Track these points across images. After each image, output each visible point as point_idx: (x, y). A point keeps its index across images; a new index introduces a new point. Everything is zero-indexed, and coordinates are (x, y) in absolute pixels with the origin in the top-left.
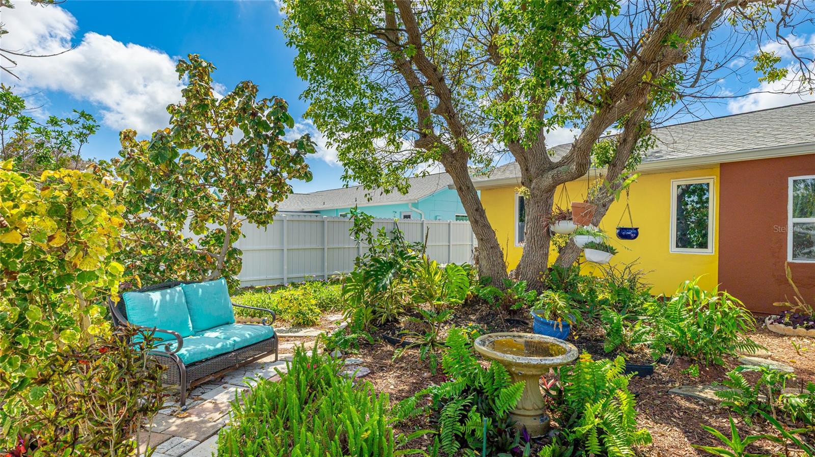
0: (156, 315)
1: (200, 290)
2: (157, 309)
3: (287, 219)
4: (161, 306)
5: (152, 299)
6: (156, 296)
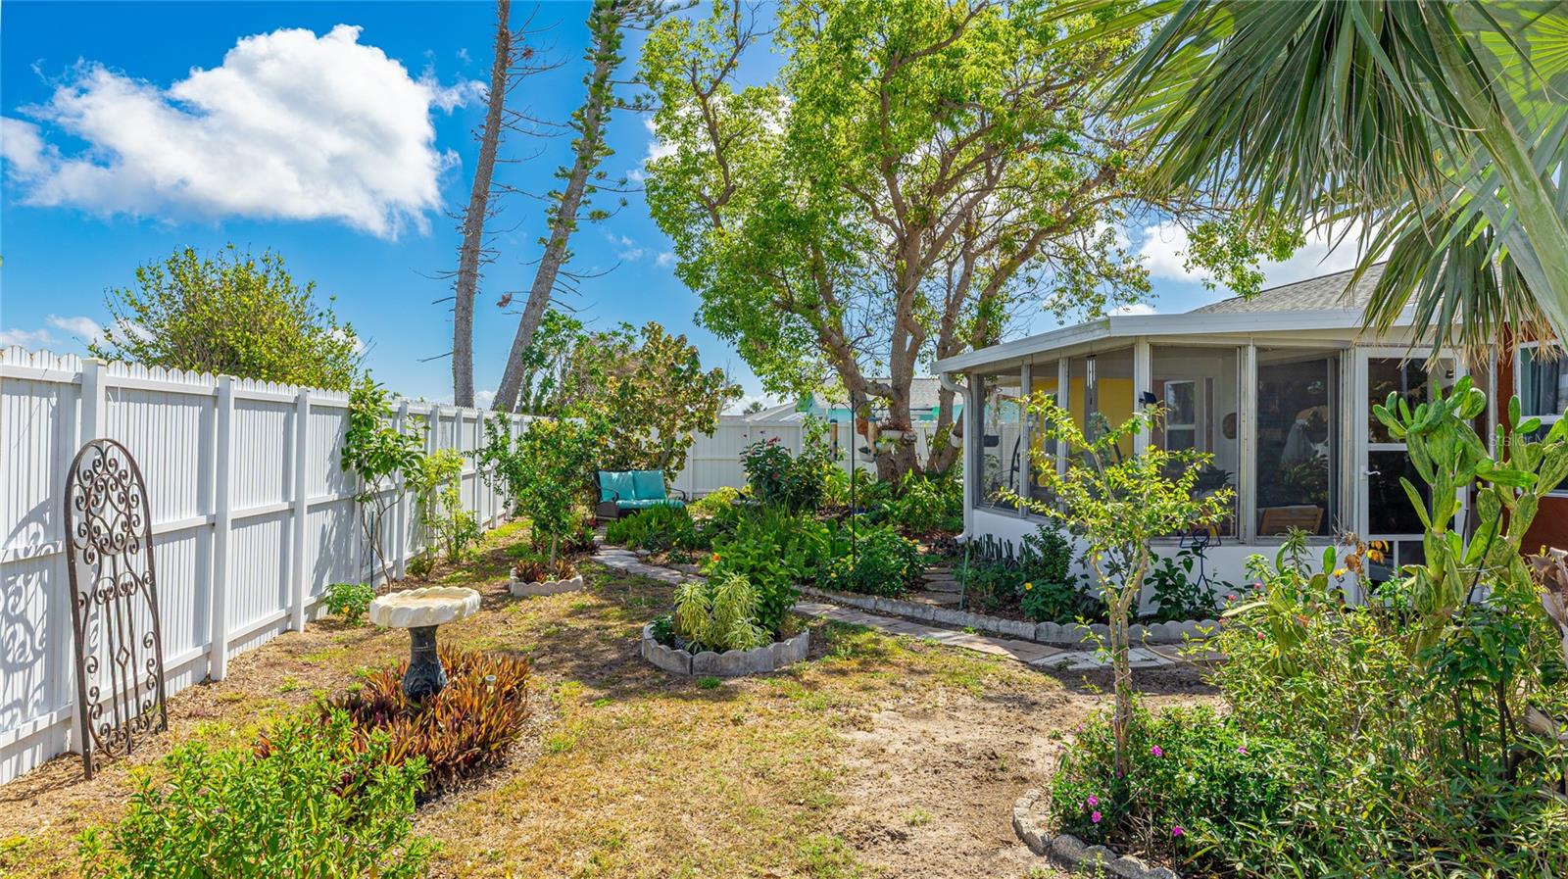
0: (613, 485)
1: (642, 475)
2: (614, 482)
4: (616, 481)
5: (612, 476)
6: (615, 475)
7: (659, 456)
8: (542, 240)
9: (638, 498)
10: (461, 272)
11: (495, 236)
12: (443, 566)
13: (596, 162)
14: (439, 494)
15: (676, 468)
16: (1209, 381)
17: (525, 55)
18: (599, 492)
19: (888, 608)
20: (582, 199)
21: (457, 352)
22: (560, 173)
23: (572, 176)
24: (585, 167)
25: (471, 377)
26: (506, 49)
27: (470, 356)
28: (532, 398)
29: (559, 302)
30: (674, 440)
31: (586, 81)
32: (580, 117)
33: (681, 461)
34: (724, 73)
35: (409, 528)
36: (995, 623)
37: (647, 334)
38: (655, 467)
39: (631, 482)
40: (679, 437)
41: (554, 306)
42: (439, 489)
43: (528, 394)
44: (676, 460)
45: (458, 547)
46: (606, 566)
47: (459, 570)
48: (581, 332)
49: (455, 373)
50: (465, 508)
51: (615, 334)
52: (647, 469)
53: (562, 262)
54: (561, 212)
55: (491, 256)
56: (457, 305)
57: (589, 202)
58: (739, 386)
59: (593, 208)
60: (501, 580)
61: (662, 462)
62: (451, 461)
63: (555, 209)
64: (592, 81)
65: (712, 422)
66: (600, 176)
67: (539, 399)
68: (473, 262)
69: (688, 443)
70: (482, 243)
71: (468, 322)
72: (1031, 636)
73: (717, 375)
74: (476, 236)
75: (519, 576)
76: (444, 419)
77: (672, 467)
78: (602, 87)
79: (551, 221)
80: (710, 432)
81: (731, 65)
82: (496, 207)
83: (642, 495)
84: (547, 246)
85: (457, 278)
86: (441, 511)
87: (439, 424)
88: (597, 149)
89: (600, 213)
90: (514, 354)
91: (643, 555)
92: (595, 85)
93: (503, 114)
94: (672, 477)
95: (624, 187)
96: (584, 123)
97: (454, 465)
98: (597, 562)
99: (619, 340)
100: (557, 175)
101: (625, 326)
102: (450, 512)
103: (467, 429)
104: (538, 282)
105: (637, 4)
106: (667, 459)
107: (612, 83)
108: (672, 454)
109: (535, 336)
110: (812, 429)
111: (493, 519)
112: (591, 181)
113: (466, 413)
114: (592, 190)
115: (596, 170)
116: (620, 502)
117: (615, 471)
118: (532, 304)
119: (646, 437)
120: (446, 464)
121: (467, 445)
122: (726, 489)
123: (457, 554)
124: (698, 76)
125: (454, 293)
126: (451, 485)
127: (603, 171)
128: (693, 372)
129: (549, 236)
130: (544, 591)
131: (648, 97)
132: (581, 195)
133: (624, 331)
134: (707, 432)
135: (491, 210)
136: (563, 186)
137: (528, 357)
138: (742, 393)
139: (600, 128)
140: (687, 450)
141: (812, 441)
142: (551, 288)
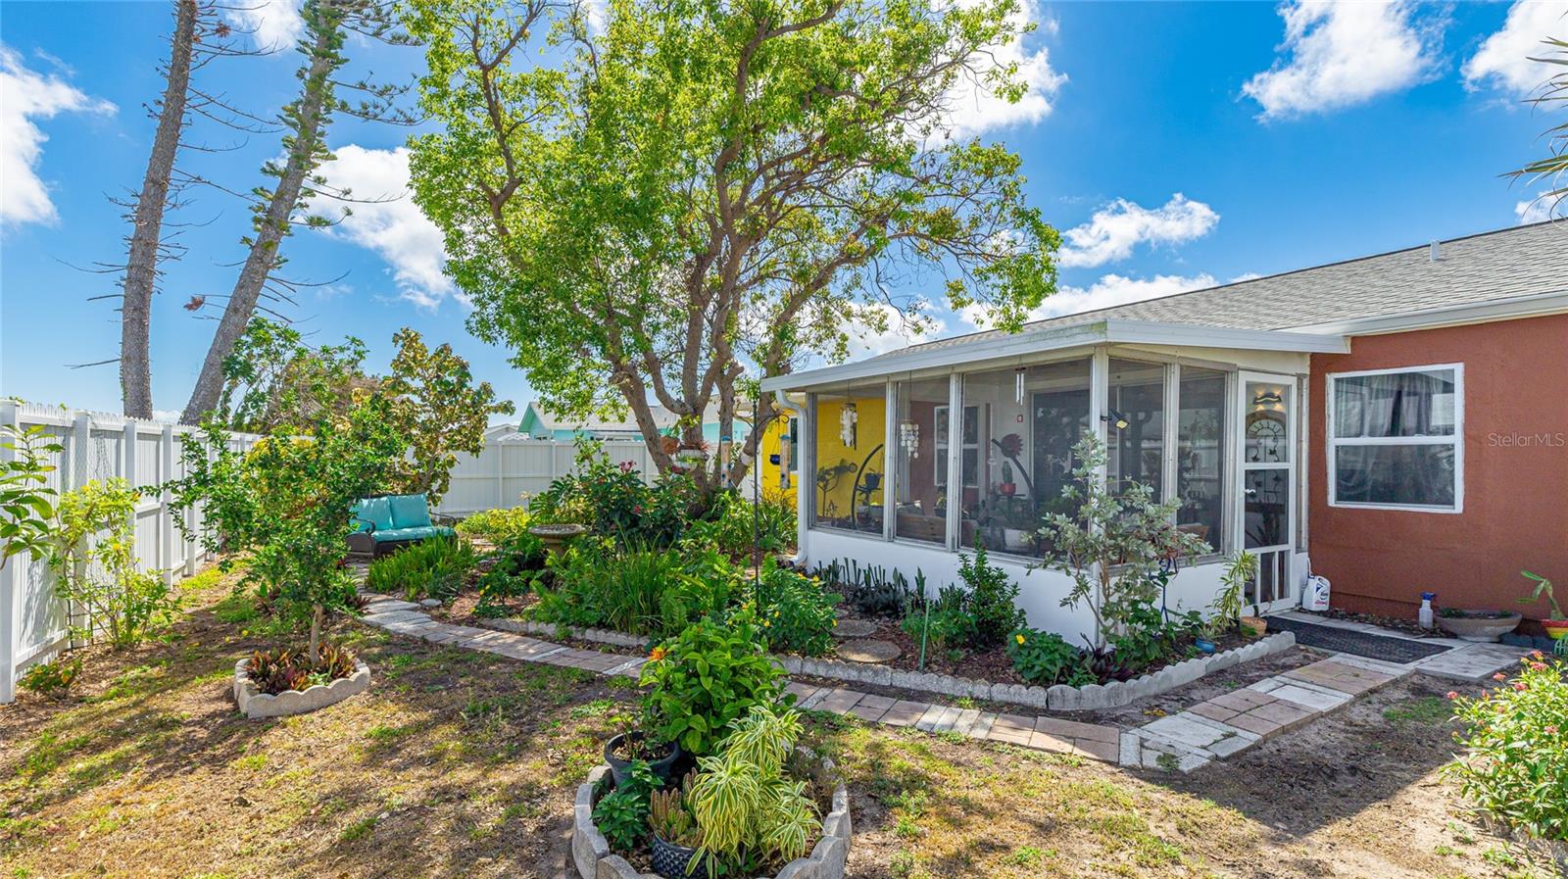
1: (401, 501)
7: (419, 478)
8: (246, 240)
9: (396, 527)
10: (130, 267)
11: (179, 229)
12: (102, 658)
13: (315, 166)
14: (92, 548)
15: (440, 490)
16: (988, 405)
17: (218, 31)
19: (822, 671)
20: (297, 201)
21: (126, 359)
22: (268, 169)
23: (285, 175)
24: (301, 167)
25: (148, 388)
26: (192, 21)
27: (146, 365)
28: (231, 415)
29: (268, 309)
30: (436, 460)
31: (300, 75)
32: (293, 112)
33: (445, 483)
34: (512, 43)
35: (28, 608)
36: (986, 689)
37: (401, 342)
38: (415, 490)
39: (386, 509)
40: (442, 457)
41: (261, 314)
42: (91, 540)
43: (225, 411)
44: (439, 482)
45: (131, 624)
46: (387, 632)
47: (135, 663)
48: (299, 345)
49: (124, 384)
50: (145, 567)
51: (342, 350)
52: (404, 493)
53: (274, 266)
54: (270, 212)
55: (175, 252)
56: (126, 304)
57: (307, 206)
58: (510, 402)
59: (311, 212)
60: (217, 679)
61: (424, 484)
62: (117, 497)
63: (262, 208)
64: (307, 76)
65: (477, 440)
66: (319, 180)
67: (240, 416)
68: (149, 257)
69: (451, 463)
70: (160, 237)
71: (143, 326)
72: (1041, 704)
73: (486, 390)
74: (153, 225)
75: (252, 676)
76: (98, 433)
77: (434, 489)
78: (321, 85)
79: (257, 220)
80: (476, 450)
81: (521, 34)
82: (181, 200)
83: (401, 524)
84: (252, 247)
85: (125, 273)
86: (97, 573)
87: (91, 443)
88: (316, 150)
89: (319, 219)
90: (209, 365)
91: (432, 608)
92: (313, 81)
93: (188, 94)
94: (436, 500)
95: (348, 197)
96: (298, 119)
97: (120, 503)
98: (369, 626)
99: (347, 356)
100: (264, 171)
101: (353, 340)
102: (117, 573)
103: (144, 451)
104: (240, 286)
105: (364, 4)
106: (429, 480)
107: (333, 83)
108: (435, 476)
109: (238, 345)
110: (582, 448)
111: (189, 564)
112: (307, 183)
113: (141, 426)
114: (310, 193)
115: (315, 173)
116: (376, 533)
118: (232, 310)
120: (102, 503)
121: (145, 476)
122: (495, 511)
123: (130, 635)
124: (480, 41)
125: (121, 290)
126: (116, 532)
127: (323, 176)
128: (462, 384)
129: (255, 237)
130: (307, 704)
131: (376, 107)
132: (296, 196)
133: (352, 347)
134: (473, 451)
135: (172, 201)
136: (273, 184)
137: (227, 365)
138: (514, 409)
139: (319, 129)
140: (449, 470)
141: (582, 460)
142: (258, 295)
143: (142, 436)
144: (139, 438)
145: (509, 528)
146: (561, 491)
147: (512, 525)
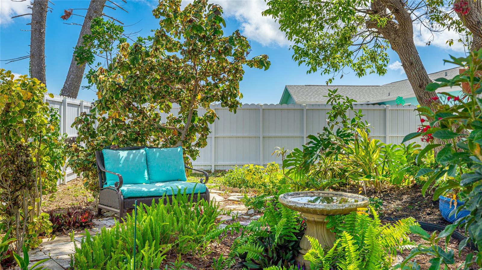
0: (120, 165)
1: (158, 154)
2: (122, 162)
3: (307, 108)
4: (124, 160)
5: (119, 155)
6: (123, 154)
7: (179, 132)
15: (198, 145)
18: (102, 175)
21: (32, 56)
30: (195, 114)
33: (204, 138)
38: (174, 143)
39: (143, 160)
40: (201, 112)
44: (197, 136)
52: (165, 146)
56: (33, 19)
61: (182, 138)
69: (210, 118)
71: (41, 34)
77: (193, 143)
83: (155, 177)
94: (193, 154)
106: (188, 135)
108: (193, 129)
116: (125, 188)
117: (123, 149)
118: (89, 17)
119: (167, 111)
122: (251, 167)
125: (31, 11)
134: (231, 107)
138: (268, 63)
140: (210, 126)
141: (335, 116)
142: (103, 6)
143: (70, 105)
144: (68, 106)
145: (264, 185)
146: (317, 146)
147: (267, 180)
